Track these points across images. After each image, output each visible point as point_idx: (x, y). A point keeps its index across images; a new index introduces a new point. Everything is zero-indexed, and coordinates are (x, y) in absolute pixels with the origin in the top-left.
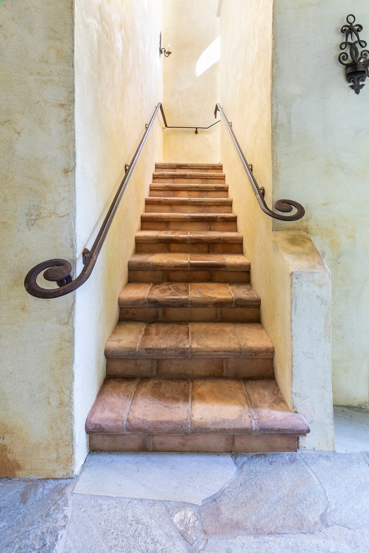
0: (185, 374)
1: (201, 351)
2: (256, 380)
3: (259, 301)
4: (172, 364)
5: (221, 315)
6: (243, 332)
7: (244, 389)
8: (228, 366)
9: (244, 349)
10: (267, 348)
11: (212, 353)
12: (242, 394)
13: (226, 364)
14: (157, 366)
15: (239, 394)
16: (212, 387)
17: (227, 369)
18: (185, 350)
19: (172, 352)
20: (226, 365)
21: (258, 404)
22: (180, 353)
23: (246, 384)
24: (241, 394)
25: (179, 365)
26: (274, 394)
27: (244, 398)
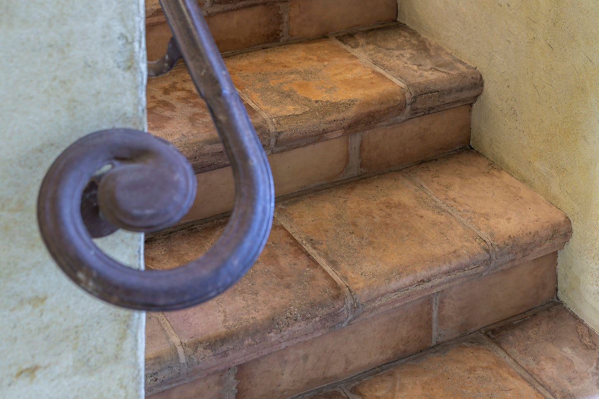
0: (325, 378)
1: (383, 295)
2: (519, 324)
3: (477, 84)
4: (286, 362)
5: (360, 157)
6: (452, 194)
7: (508, 360)
8: (443, 313)
9: (497, 250)
10: (553, 226)
11: (412, 289)
12: (513, 376)
13: (439, 308)
14: (237, 388)
15: (505, 379)
16: (423, 388)
17: (442, 319)
18: (337, 307)
19: (296, 327)
20: (440, 310)
21: (570, 389)
22: (320, 320)
23: (505, 347)
24: (511, 379)
25: (306, 357)
26: (587, 347)
27: (526, 385)
